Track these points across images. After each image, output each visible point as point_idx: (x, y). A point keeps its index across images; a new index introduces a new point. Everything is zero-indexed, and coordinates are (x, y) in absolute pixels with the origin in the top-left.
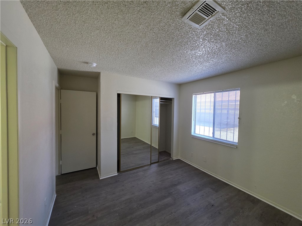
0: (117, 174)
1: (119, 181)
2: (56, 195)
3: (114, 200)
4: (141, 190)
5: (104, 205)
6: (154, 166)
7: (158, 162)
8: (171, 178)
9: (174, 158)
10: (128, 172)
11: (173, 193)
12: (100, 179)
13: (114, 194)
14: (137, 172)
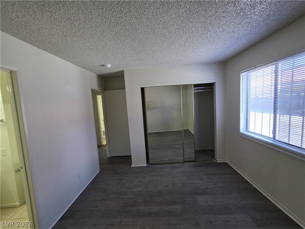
0: (146, 165)
1: (144, 172)
2: (99, 171)
3: (128, 188)
4: (156, 187)
5: (119, 189)
6: (186, 164)
7: (194, 161)
8: (198, 183)
9: (218, 161)
10: (157, 166)
11: (188, 202)
12: (132, 166)
13: (132, 182)
14: (165, 168)
